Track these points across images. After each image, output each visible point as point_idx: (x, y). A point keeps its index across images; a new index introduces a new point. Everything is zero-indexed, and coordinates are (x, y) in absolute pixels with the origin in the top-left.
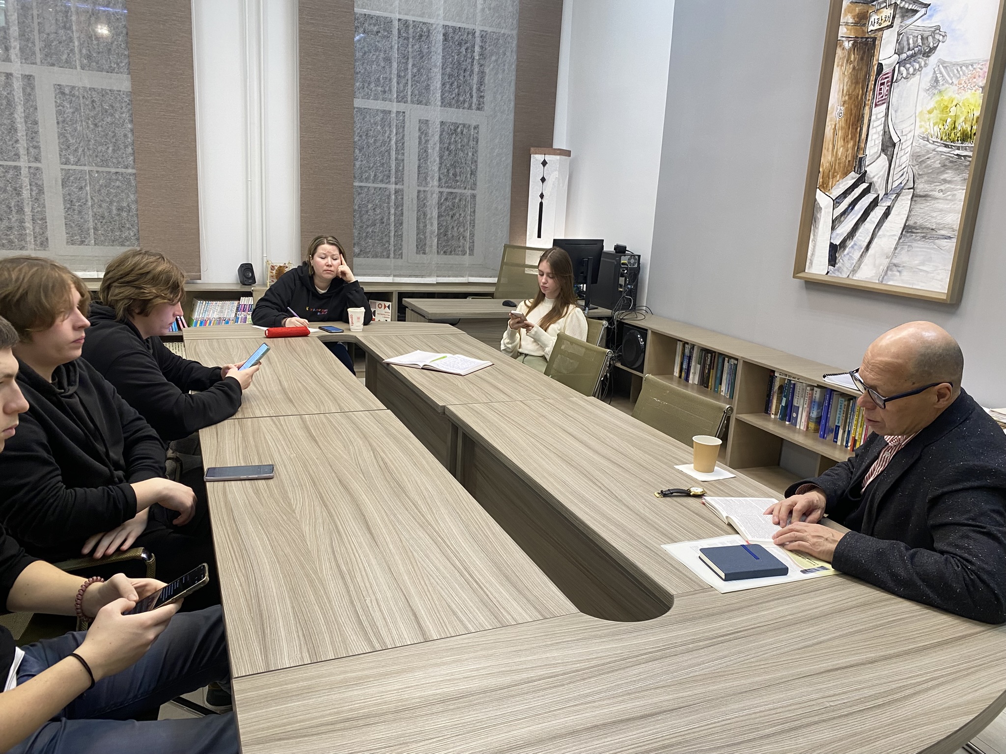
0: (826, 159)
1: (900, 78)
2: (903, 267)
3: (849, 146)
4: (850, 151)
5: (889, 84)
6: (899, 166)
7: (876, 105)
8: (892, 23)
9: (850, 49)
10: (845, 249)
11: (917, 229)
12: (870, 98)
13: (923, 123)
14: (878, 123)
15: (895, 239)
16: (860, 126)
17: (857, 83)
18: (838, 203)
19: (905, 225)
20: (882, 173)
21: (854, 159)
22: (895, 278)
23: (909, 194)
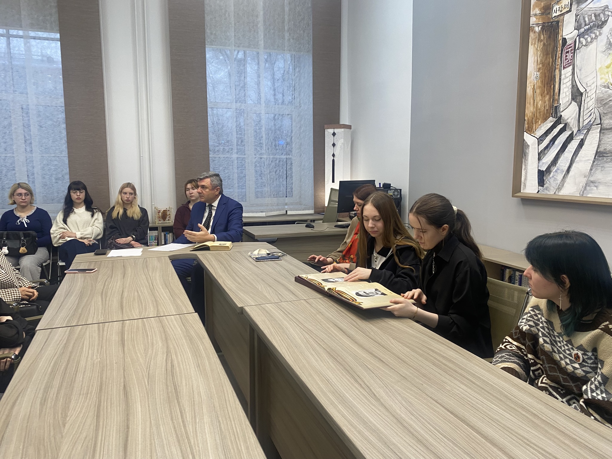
0: (530, 110)
1: (581, 46)
2: (599, 182)
3: (546, 99)
4: (547, 103)
5: (573, 51)
6: (587, 109)
7: (564, 68)
8: (570, 9)
9: (540, 32)
10: (550, 174)
11: (607, 154)
12: (559, 63)
13: (603, 76)
14: (567, 80)
15: (590, 163)
16: (553, 84)
17: (547, 54)
18: (542, 140)
19: (597, 151)
20: (574, 115)
21: (550, 108)
22: (593, 191)
23: (597, 129)
